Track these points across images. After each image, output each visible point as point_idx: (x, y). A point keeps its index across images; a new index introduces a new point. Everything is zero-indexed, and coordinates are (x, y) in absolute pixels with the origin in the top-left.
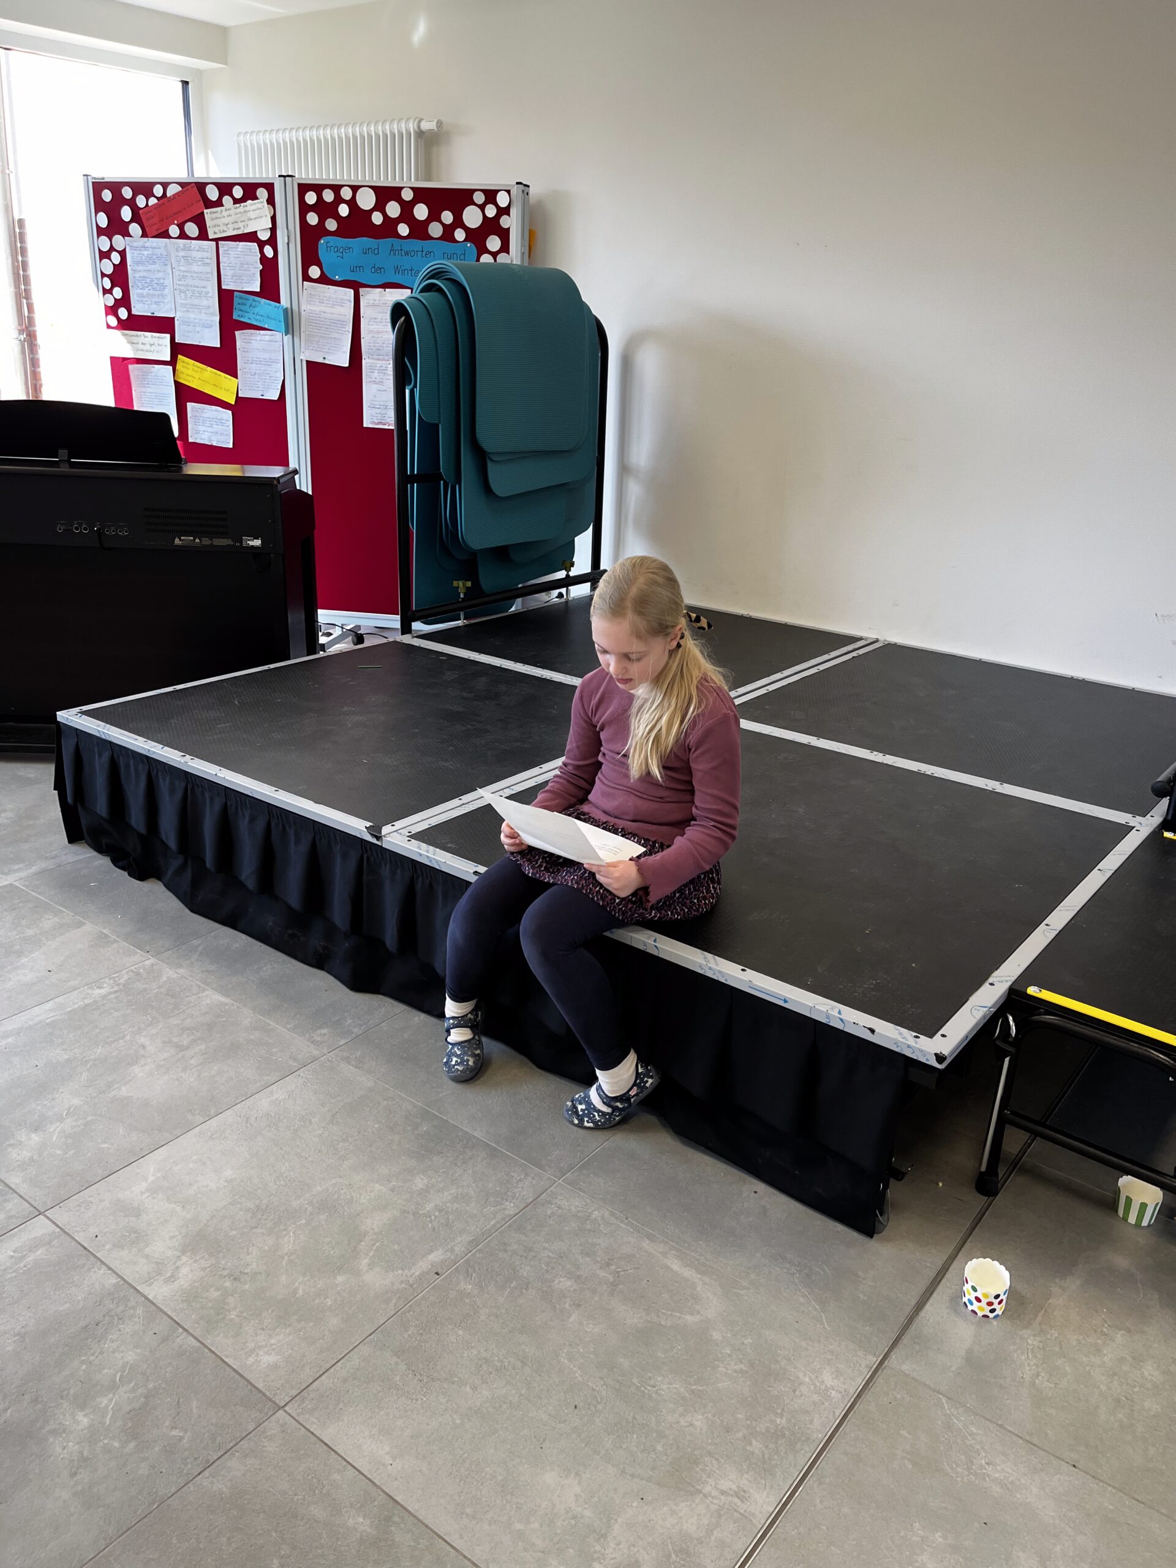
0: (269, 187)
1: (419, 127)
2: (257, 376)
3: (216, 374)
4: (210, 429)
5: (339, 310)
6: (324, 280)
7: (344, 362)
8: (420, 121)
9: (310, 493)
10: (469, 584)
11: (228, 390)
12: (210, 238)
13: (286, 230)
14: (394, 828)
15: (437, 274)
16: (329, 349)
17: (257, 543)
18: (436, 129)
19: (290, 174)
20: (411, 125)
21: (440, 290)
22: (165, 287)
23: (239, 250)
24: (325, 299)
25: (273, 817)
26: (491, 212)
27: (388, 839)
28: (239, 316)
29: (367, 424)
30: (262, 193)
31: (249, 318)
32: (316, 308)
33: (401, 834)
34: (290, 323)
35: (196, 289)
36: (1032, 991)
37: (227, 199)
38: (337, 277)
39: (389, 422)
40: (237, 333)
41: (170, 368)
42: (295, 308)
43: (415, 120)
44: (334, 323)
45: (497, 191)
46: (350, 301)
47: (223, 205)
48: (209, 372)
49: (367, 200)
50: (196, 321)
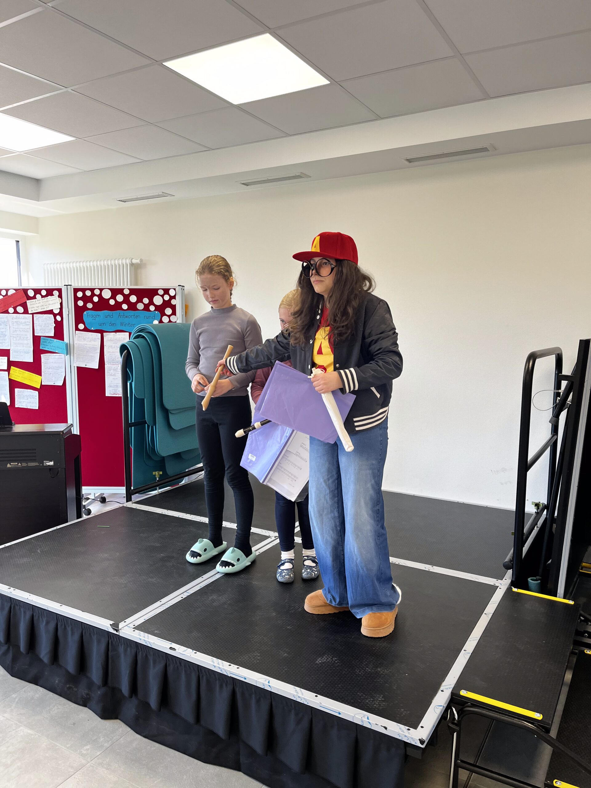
0: (60, 290)
1: (131, 262)
2: (51, 375)
3: (31, 374)
4: (26, 401)
5: (93, 343)
6: (86, 330)
7: (97, 367)
8: (132, 260)
9: (78, 434)
10: (161, 473)
11: (37, 382)
12: (29, 313)
13: (67, 309)
14: (126, 624)
15: (141, 330)
16: (88, 361)
17: (52, 463)
18: (139, 263)
19: (69, 284)
20: (128, 261)
21: (143, 337)
22: (5, 336)
23: (44, 318)
24: (86, 338)
25: (59, 621)
26: (167, 298)
27: (123, 631)
28: (43, 347)
29: (107, 394)
30: (56, 293)
31: (48, 348)
32: (82, 343)
33: (129, 627)
34: (68, 350)
35: (22, 336)
36: (463, 693)
37: (38, 296)
38: (92, 328)
39: (119, 393)
40: (42, 355)
41: (7, 373)
42: (71, 343)
43: (130, 259)
44: (91, 349)
45: (169, 289)
46: (99, 339)
47: (36, 298)
48: (27, 374)
49: (107, 295)
50: (21, 350)
